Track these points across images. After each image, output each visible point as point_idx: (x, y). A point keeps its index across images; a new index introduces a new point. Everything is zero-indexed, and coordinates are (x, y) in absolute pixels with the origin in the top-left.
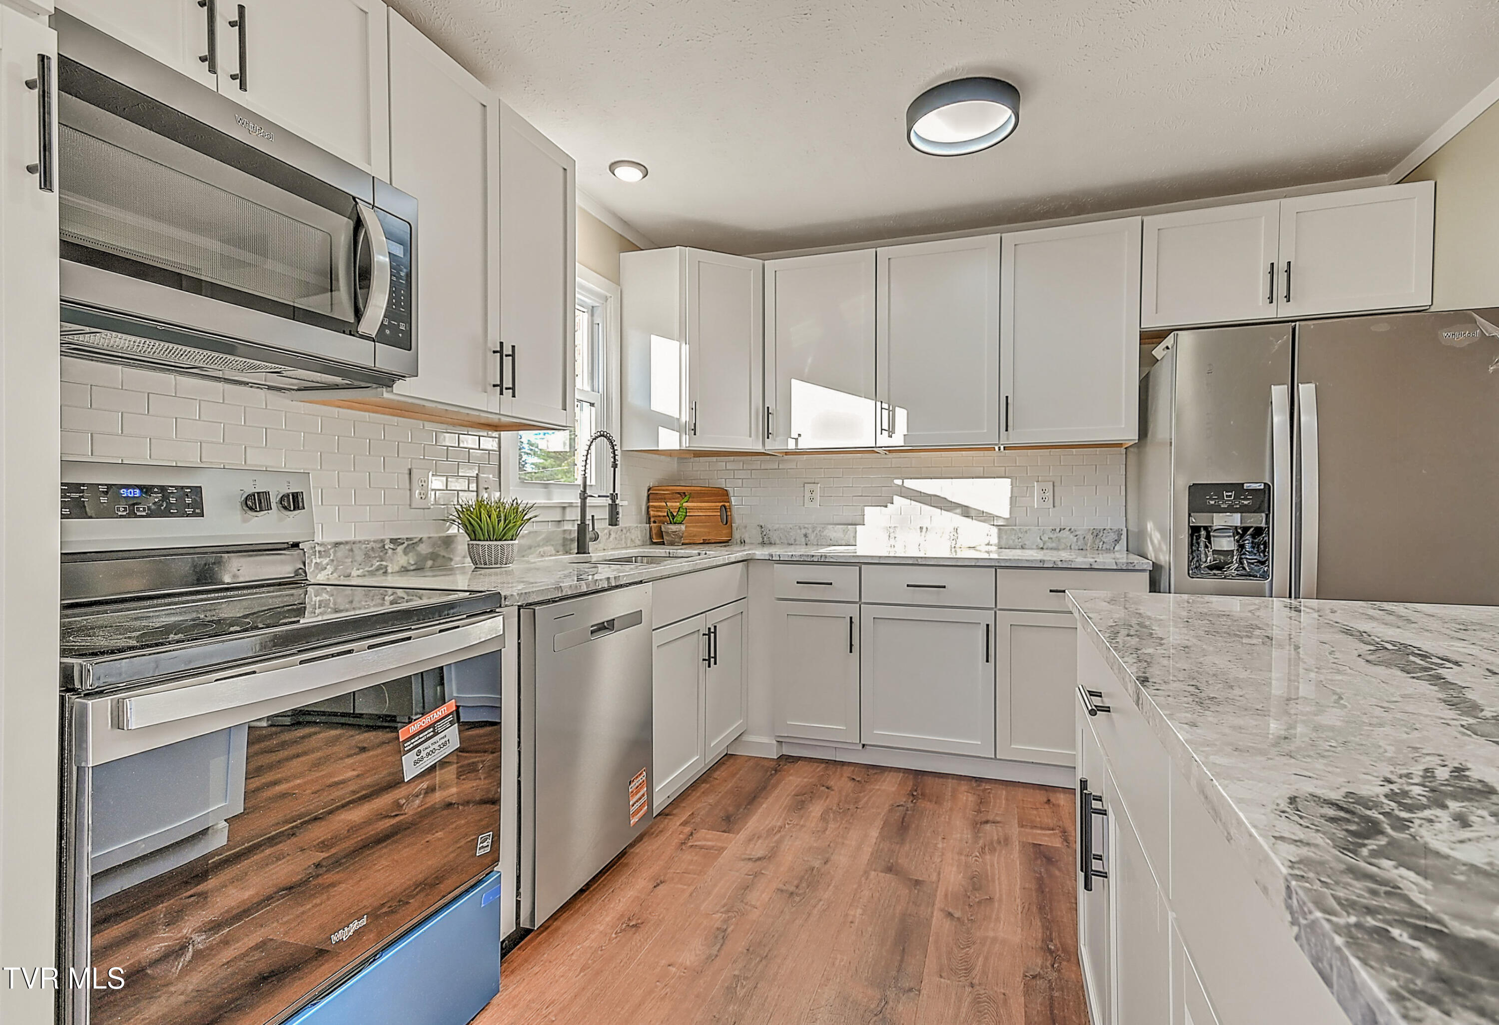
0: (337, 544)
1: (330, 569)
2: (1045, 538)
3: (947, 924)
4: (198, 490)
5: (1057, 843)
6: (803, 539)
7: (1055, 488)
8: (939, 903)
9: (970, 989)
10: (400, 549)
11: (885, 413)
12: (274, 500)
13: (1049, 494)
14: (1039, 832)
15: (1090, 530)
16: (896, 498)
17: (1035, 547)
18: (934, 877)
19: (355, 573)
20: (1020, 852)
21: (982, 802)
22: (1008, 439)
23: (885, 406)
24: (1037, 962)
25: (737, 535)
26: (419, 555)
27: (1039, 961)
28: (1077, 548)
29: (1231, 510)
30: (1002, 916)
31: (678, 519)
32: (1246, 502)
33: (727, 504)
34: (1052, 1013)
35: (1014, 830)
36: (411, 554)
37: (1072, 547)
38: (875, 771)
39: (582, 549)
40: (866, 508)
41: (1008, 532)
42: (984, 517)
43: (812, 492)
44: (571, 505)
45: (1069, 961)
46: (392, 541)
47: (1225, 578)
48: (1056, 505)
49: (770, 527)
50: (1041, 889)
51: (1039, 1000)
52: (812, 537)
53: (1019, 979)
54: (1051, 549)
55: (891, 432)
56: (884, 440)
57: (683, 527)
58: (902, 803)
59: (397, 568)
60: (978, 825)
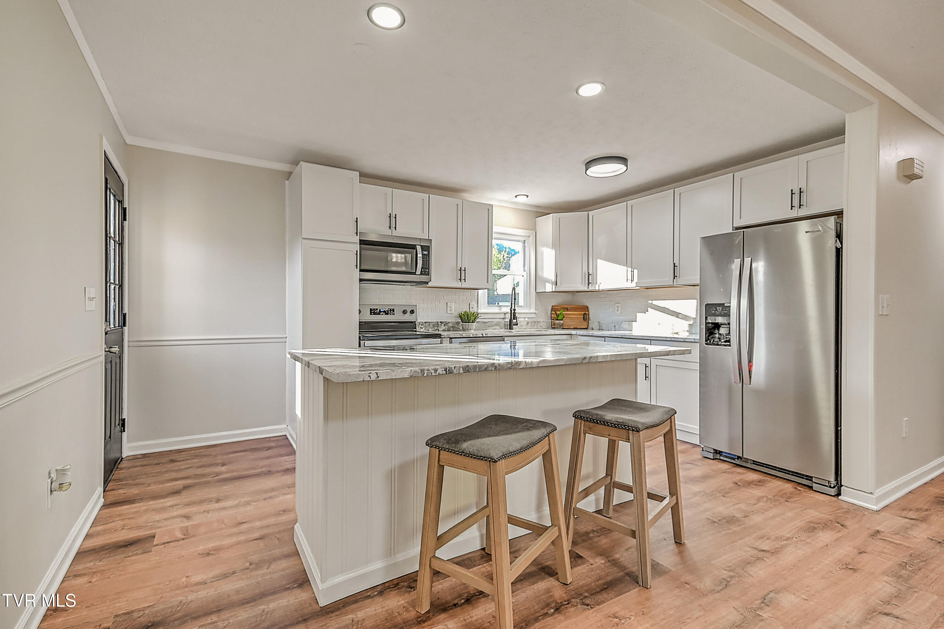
0: (426, 322)
1: (424, 328)
4: (393, 310)
6: (614, 328)
10: (443, 325)
11: (630, 272)
12: (408, 313)
16: (649, 309)
19: (430, 330)
23: (630, 269)
25: (590, 326)
26: (448, 326)
29: (720, 315)
31: (559, 318)
32: (726, 312)
33: (587, 313)
36: (446, 326)
39: (511, 328)
40: (638, 314)
42: (685, 317)
43: (618, 307)
44: (508, 313)
46: (440, 322)
49: (602, 322)
52: (617, 327)
55: (632, 281)
56: (630, 285)
57: (561, 322)
59: (442, 330)
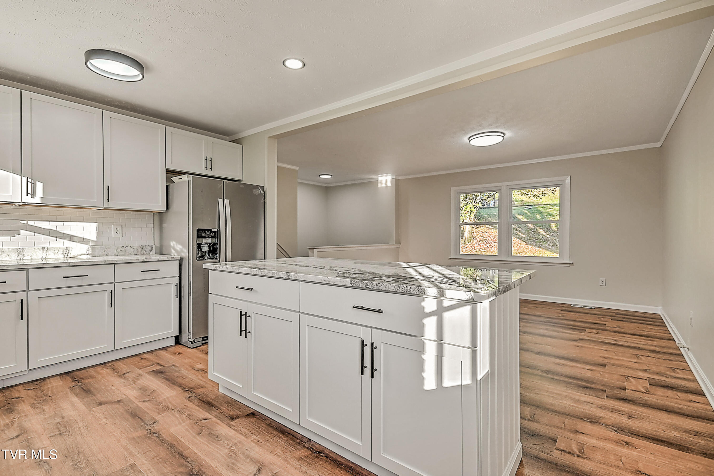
2: (119, 250)
3: (146, 404)
5: (159, 367)
7: (123, 228)
8: (136, 401)
9: (174, 411)
11: (30, 184)
13: (120, 231)
14: (149, 367)
15: (139, 246)
16: (22, 232)
17: (113, 255)
18: (125, 397)
20: (149, 375)
21: (114, 370)
22: (108, 205)
23: (30, 180)
24: (187, 395)
27: (187, 394)
28: (134, 254)
29: (209, 237)
30: (163, 392)
32: (212, 235)
34: (202, 401)
35: (140, 371)
37: (132, 254)
38: (39, 382)
41: (99, 248)
42: (83, 241)
45: (194, 389)
47: (205, 260)
48: (123, 235)
50: (168, 380)
51: (196, 401)
53: (185, 400)
54: (122, 255)
55: (33, 195)
56: (28, 199)
58: (74, 385)
60: (123, 375)
